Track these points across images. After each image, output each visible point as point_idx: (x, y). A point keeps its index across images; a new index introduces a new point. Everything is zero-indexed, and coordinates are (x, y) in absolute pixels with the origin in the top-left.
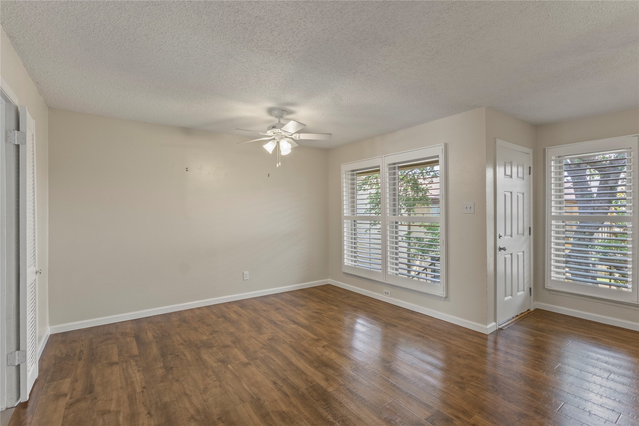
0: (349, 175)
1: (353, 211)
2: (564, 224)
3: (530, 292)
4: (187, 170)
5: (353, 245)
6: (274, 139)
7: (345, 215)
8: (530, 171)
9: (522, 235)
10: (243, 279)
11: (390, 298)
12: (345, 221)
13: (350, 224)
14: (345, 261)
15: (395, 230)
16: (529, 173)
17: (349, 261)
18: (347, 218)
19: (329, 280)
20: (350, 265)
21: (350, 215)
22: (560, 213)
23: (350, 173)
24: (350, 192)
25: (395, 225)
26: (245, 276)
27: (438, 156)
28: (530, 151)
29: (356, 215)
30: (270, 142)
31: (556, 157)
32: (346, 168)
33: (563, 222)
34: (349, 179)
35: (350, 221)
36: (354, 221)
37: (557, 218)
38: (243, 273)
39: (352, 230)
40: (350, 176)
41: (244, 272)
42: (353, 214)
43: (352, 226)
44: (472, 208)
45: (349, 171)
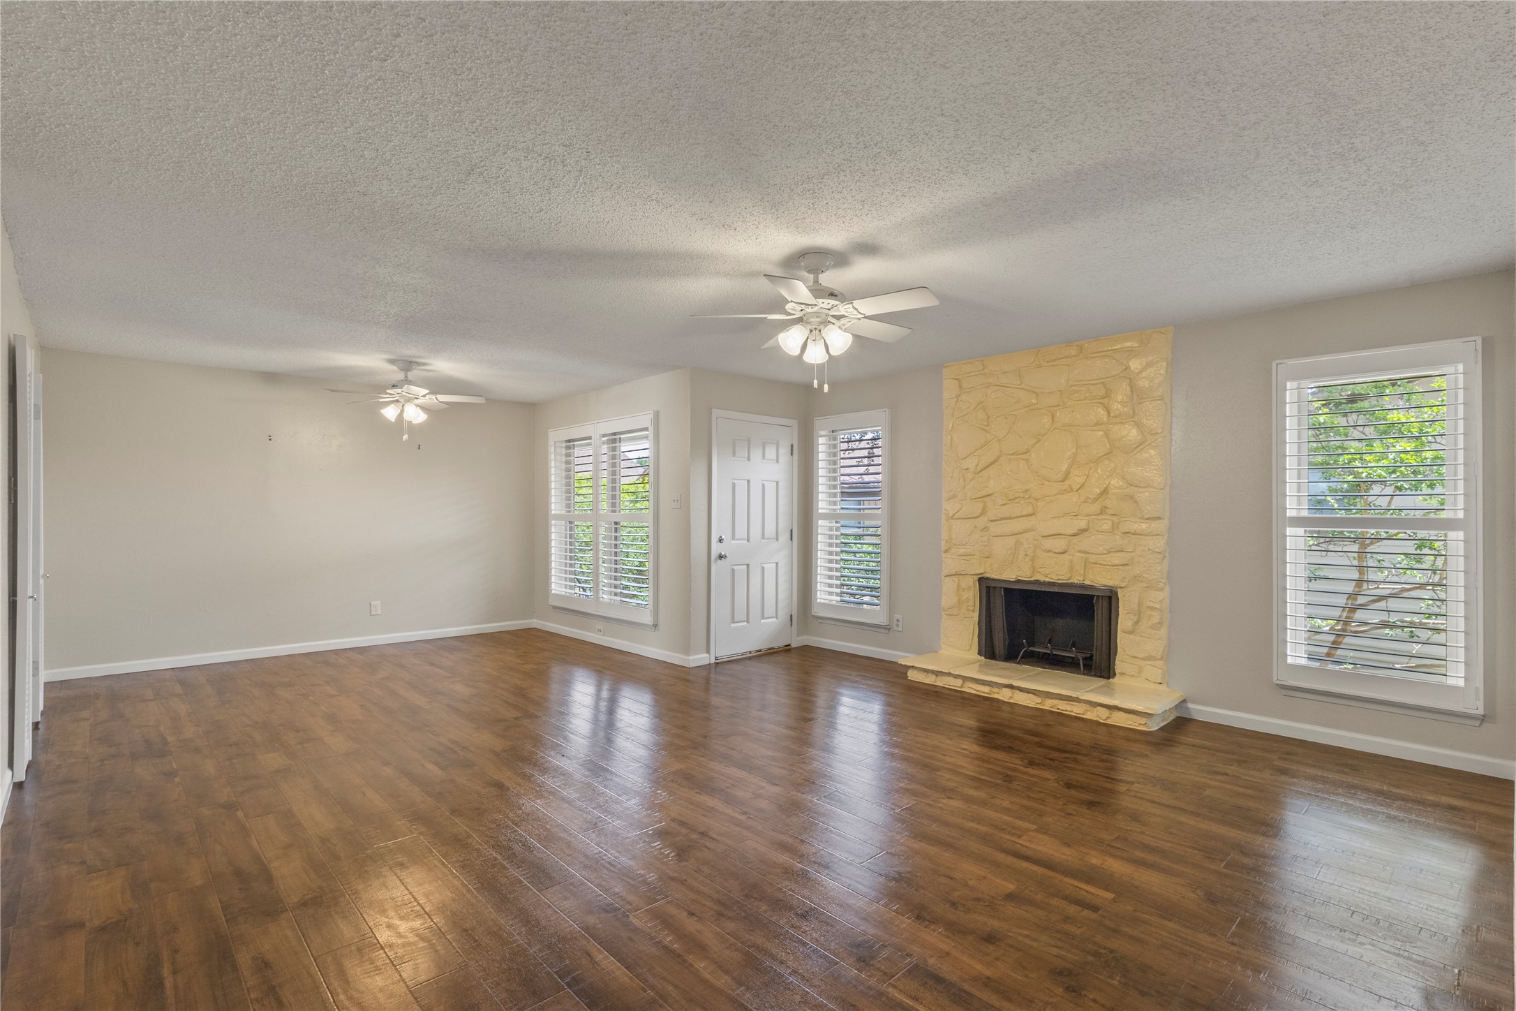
0: (562, 447)
1: (568, 506)
2: (839, 525)
3: (791, 620)
4: (270, 439)
5: (568, 561)
6: (397, 401)
7: (553, 512)
8: (792, 450)
9: (775, 540)
10: (371, 612)
11: (604, 638)
12: (553, 522)
13: (564, 527)
14: (553, 586)
15: (614, 534)
16: (790, 453)
17: (561, 587)
18: (558, 517)
19: (535, 620)
20: (564, 593)
21: (564, 512)
22: (835, 510)
23: (564, 445)
24: (564, 475)
25: (614, 526)
26: (373, 609)
27: (646, 429)
28: (794, 423)
29: (574, 512)
30: (393, 405)
31: (830, 432)
32: (556, 436)
33: (836, 522)
34: (562, 455)
35: (563, 522)
36: (570, 522)
37: (825, 517)
38: (370, 604)
39: (566, 538)
40: (564, 449)
41: (372, 603)
42: (569, 512)
43: (566, 530)
44: (679, 501)
45: (562, 442)
